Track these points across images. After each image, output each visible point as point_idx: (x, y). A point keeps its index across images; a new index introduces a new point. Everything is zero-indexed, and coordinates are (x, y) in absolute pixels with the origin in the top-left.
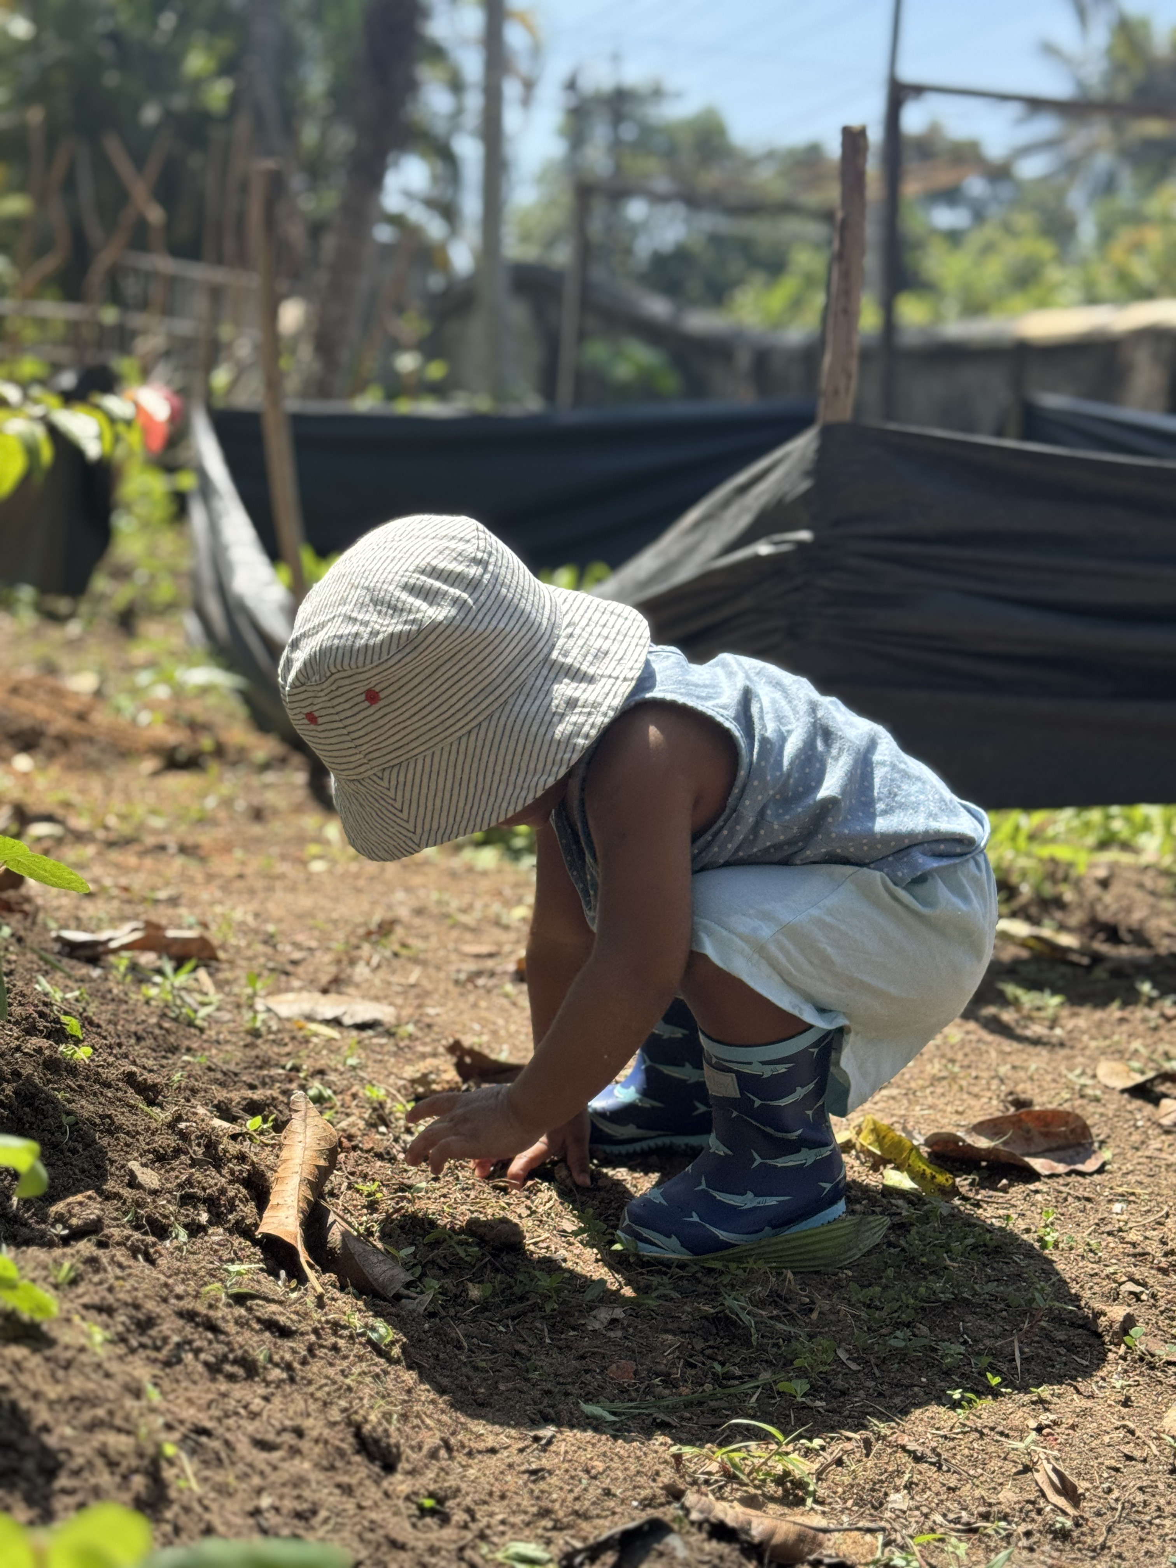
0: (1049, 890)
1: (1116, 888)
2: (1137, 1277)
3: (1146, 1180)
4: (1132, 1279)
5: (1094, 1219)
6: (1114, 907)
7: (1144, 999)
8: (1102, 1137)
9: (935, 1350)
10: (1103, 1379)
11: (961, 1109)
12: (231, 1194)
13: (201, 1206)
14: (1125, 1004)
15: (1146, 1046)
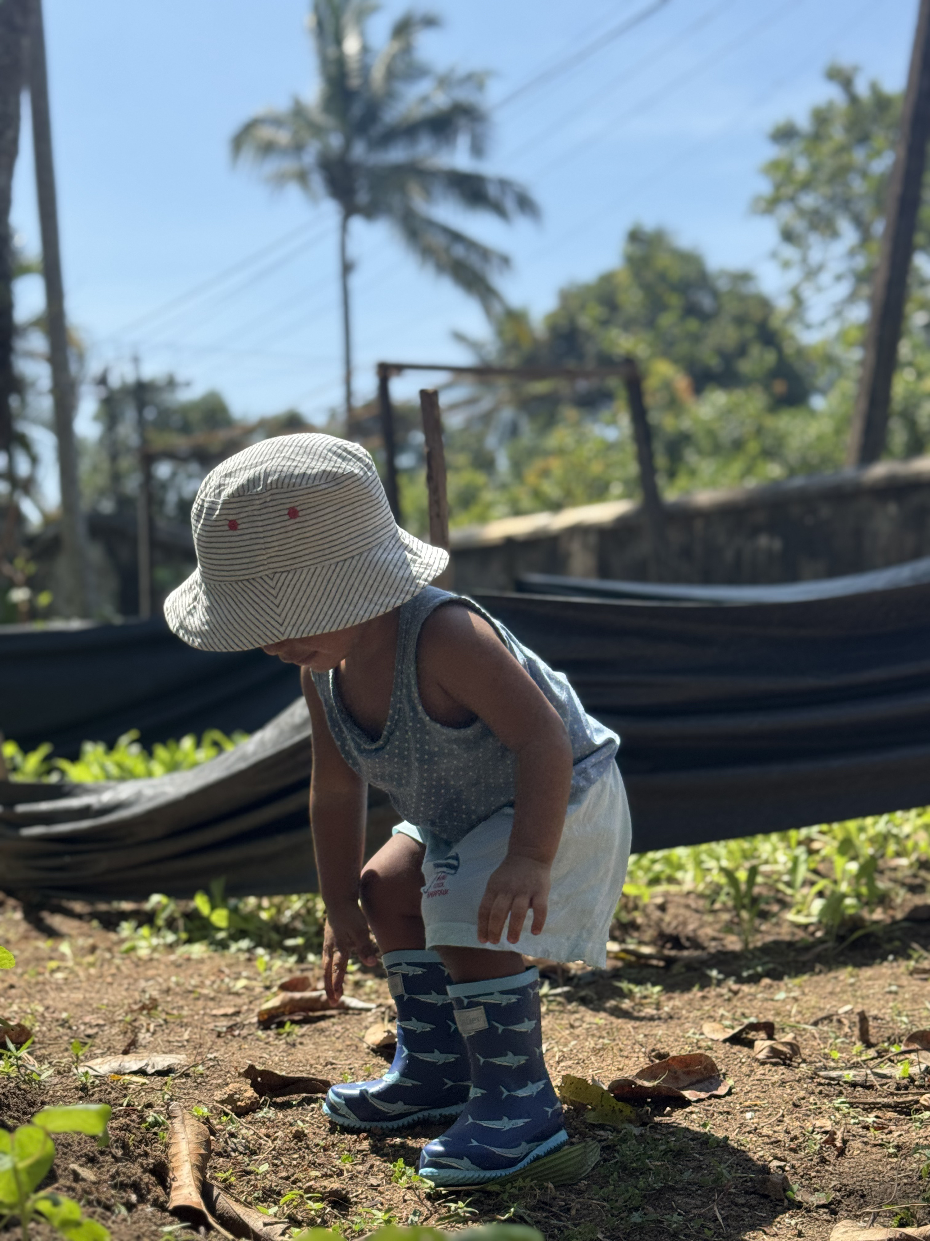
0: (625, 917)
1: (671, 910)
2: (779, 1155)
3: (762, 1095)
4: (776, 1158)
5: (735, 1125)
6: (674, 924)
7: (715, 981)
8: (723, 1071)
9: (661, 1222)
10: (779, 1223)
11: (621, 1067)
12: (146, 1180)
13: (129, 1190)
14: (702, 988)
15: (729, 1011)
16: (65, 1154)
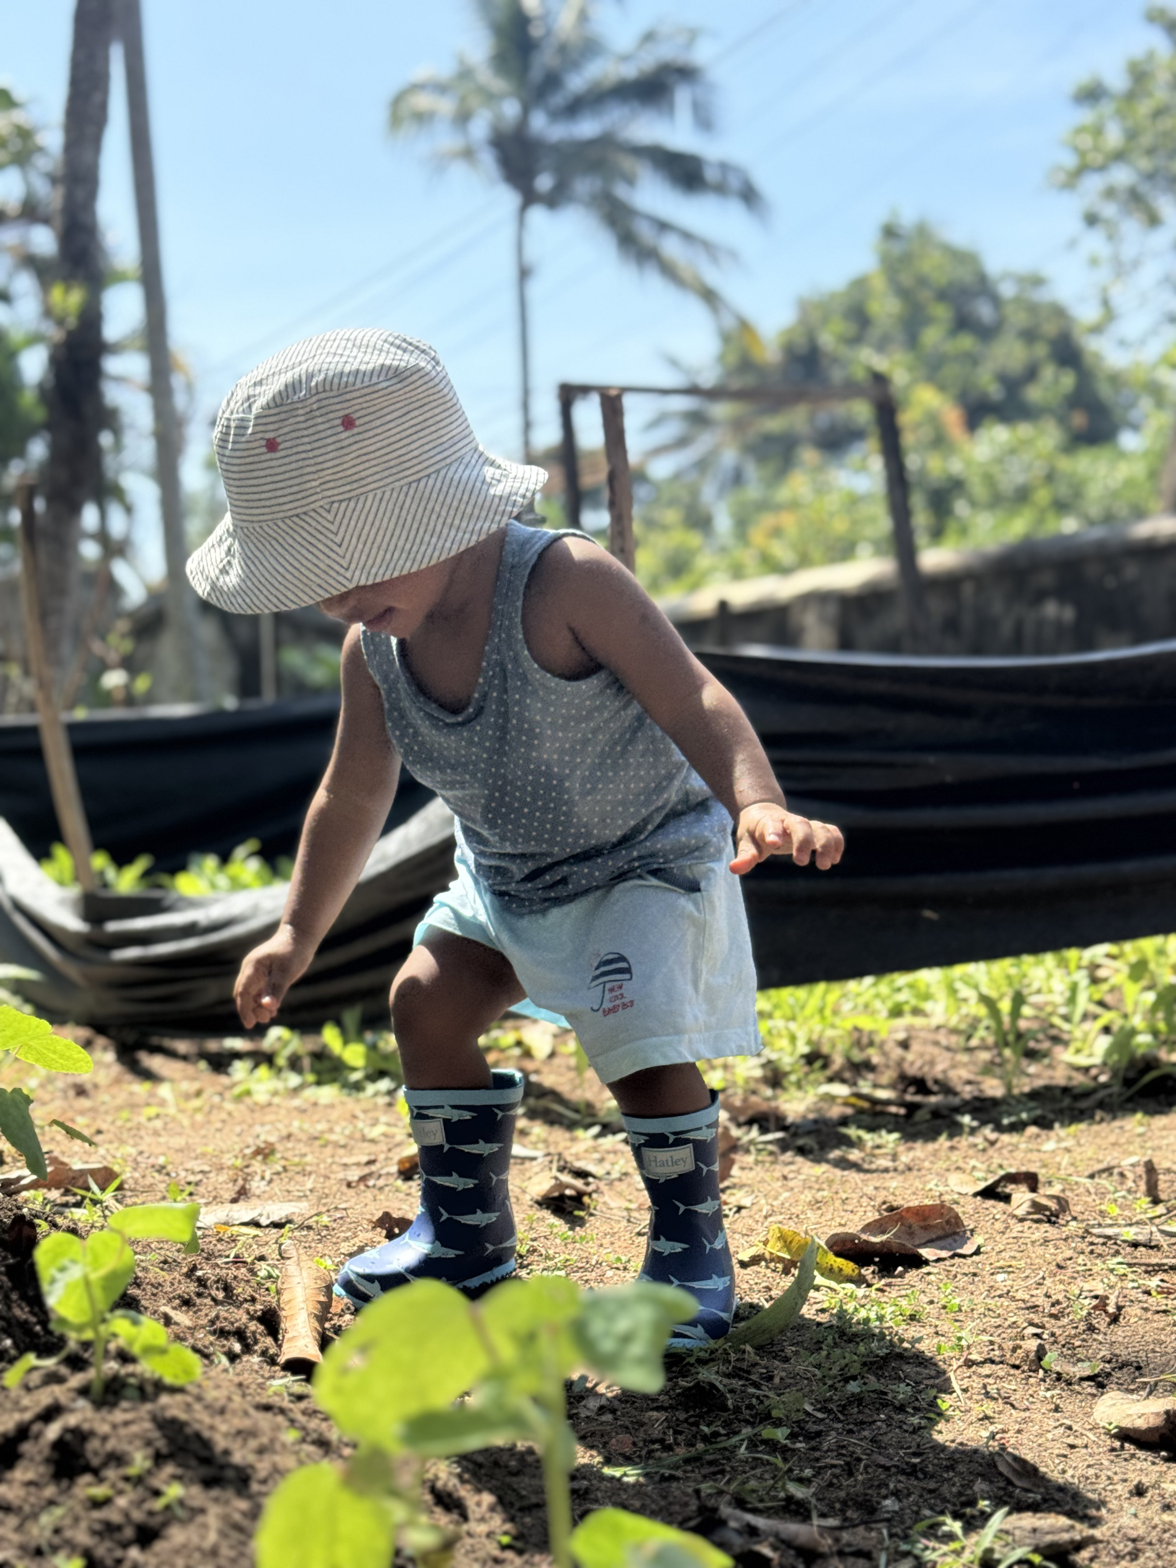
0: (857, 1056)
1: (915, 1047)
2: (1036, 1321)
3: (1018, 1255)
4: (1032, 1324)
5: (983, 1288)
6: (918, 1063)
7: (967, 1130)
8: (971, 1227)
9: (886, 1394)
10: (1032, 1396)
11: (843, 1222)
12: (253, 1328)
13: (232, 1339)
14: (951, 1137)
15: (983, 1163)
16: (154, 1295)
